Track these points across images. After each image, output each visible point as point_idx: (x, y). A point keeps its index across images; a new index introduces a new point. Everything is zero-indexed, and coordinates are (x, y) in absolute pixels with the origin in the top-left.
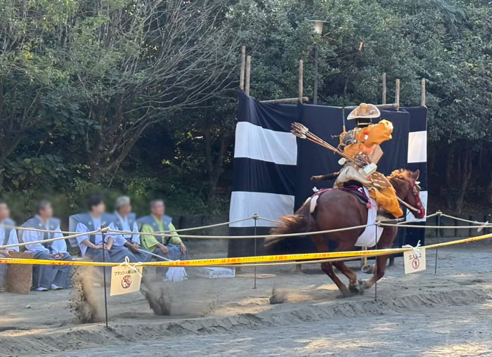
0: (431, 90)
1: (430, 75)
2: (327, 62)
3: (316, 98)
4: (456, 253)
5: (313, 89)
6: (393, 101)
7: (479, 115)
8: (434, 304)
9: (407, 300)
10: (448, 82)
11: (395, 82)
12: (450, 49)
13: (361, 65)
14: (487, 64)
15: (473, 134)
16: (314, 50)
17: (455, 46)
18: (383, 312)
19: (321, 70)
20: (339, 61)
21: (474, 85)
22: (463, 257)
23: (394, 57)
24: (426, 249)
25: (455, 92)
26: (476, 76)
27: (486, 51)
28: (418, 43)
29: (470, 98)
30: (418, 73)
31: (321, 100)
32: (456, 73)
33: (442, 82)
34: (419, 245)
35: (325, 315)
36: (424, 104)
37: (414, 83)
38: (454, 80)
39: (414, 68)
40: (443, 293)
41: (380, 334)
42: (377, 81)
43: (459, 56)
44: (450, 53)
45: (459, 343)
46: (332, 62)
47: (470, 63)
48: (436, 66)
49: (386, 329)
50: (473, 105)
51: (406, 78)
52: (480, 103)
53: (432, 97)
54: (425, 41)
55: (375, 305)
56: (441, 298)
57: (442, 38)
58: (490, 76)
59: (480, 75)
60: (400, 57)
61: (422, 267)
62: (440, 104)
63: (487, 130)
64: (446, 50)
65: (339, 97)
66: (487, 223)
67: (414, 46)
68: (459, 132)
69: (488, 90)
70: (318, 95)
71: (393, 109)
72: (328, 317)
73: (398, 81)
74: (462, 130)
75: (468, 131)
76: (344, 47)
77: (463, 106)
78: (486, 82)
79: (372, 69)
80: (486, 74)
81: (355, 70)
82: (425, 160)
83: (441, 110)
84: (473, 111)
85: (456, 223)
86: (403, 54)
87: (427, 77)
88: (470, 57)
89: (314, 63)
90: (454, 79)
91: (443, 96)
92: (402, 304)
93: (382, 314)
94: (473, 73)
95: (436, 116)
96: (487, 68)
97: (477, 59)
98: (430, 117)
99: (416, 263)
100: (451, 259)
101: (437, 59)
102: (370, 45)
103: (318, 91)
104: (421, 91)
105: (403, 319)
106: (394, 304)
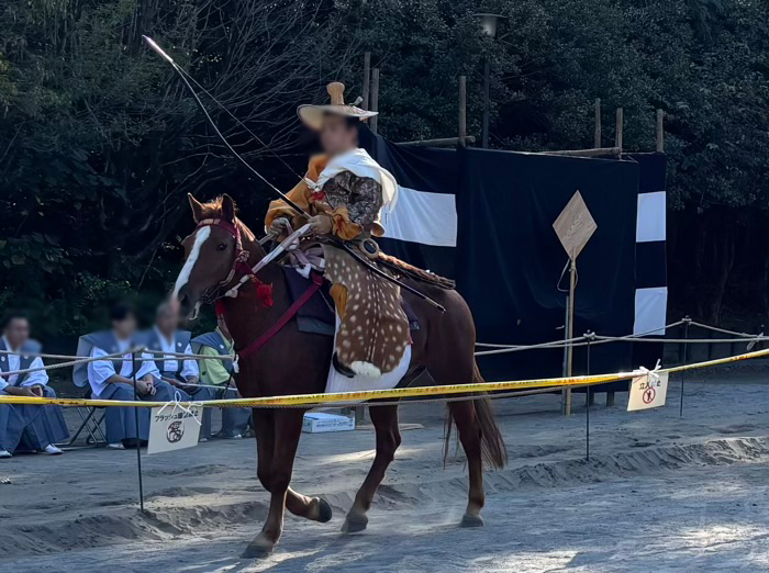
0: (670, 127)
1: (669, 104)
2: (504, 82)
3: (486, 139)
4: (710, 386)
5: (482, 126)
6: (608, 141)
7: (746, 167)
8: (679, 464)
9: (636, 457)
10: (697, 116)
11: (615, 115)
12: (700, 63)
13: (559, 86)
14: (758, 87)
15: (736, 199)
16: (483, 61)
17: (708, 58)
18: (600, 478)
19: (495, 95)
20: (524, 80)
21: (738, 120)
22: (723, 392)
23: (612, 75)
24: (670, 373)
25: (708, 132)
26: (741, 107)
27: (756, 67)
28: (649, 53)
29: (731, 141)
30: (651, 101)
31: (494, 143)
32: (711, 101)
33: (687, 115)
34: (658, 367)
35: (507, 485)
36: (660, 149)
37: (645, 118)
38: (708, 113)
39: (644, 92)
40: (694, 446)
41: (594, 512)
42: (586, 113)
43: (714, 74)
44: (700, 68)
45: (721, 523)
46: (511, 81)
47: (732, 85)
48: (679, 90)
49: (604, 503)
50: (735, 152)
51: (632, 108)
52: (748, 149)
53: (672, 138)
54: (661, 50)
55: (585, 467)
56: (691, 454)
57: (687, 47)
58: (762, 106)
59: (747, 104)
60: (621, 75)
61: (659, 399)
62: (684, 151)
63: (758, 191)
64: (693, 65)
65: (523, 139)
66: (761, 335)
67: (644, 57)
68: (714, 194)
69: (759, 128)
70: (490, 135)
71: (613, 156)
72: (510, 488)
73: (620, 111)
74: (719, 192)
75: (730, 193)
76: (531, 57)
77: (721, 153)
78: (757, 116)
79: (577, 95)
80: (757, 103)
81: (547, 95)
82: (663, 237)
83: (686, 160)
84: (737, 161)
85: (710, 334)
86: (625, 69)
87: (665, 108)
88: (731, 75)
89: (482, 83)
90: (706, 111)
91: (689, 137)
92: (630, 465)
93: (598, 481)
94: (736, 101)
95: (679, 169)
96: (758, 94)
97: (742, 79)
98: (671, 170)
99: (649, 394)
100: (703, 395)
101: (679, 79)
102: (574, 54)
103: (490, 129)
104: (655, 130)
105: (630, 488)
106: (617, 464)
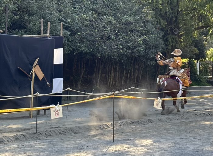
0: (65, 28)
1: (65, 21)
2: (13, 13)
3: (7, 31)
4: (77, 108)
5: (5, 27)
6: (46, 33)
7: (89, 41)
8: (65, 133)
9: (52, 132)
10: (74, 24)
11: (47, 24)
12: (75, 8)
13: (30, 15)
14: (93, 16)
15: (86, 50)
16: (6, 6)
17: (77, 6)
18: (40, 138)
19: (10, 17)
20: (19, 12)
21: (87, 26)
22: (80, 110)
23: (47, 11)
24: (62, 106)
25: (77, 29)
26: (87, 22)
27: (92, 9)
28: (59, 5)
29: (84, 32)
30: (59, 19)
31: (9, 32)
32: (78, 20)
33: (71, 24)
34: (58, 104)
35: (10, 140)
36: (62, 35)
37: (57, 24)
38: (77, 24)
39: (57, 17)
40: (70, 128)
41: (38, 149)
42: (38, 23)
43: (79, 11)
44: (75, 10)
45: (77, 152)
46: (15, 13)
47: (85, 15)
48: (68, 16)
49: (41, 146)
50: (86, 36)
51: (53, 22)
52: (90, 35)
53: (66, 31)
54: (63, 4)
55: (35, 135)
56: (69, 131)
57: (71, 2)
58: (94, 22)
59: (89, 21)
60: (50, 11)
61: (61, 115)
62: (70, 35)
63: (93, 48)
64: (73, 8)
65: (19, 31)
66: (92, 93)
67: (57, 6)
68: (79, 49)
69: (93, 29)
70: (8, 30)
71: (46, 37)
72: (12, 141)
73: (49, 23)
74: (80, 48)
75: (84, 48)
76: (21, 5)
77: (81, 36)
78: (92, 25)
79: (35, 17)
80: (92, 20)
81: (26, 17)
82: (62, 63)
83: (70, 38)
84: (86, 38)
85: (77, 93)
86: (51, 10)
87: (64, 22)
88: (85, 12)
89: (6, 13)
90: (77, 23)
91: (71, 31)
92: (50, 134)
93: (40, 139)
94: (86, 20)
95: (68, 41)
96: (93, 18)
97: (88, 13)
98: (65, 41)
99: (57, 113)
100: (74, 111)
101: (68, 13)
102: (35, 4)
103: (8, 27)
104: (60, 28)
105: (50, 141)
106: (46, 134)
